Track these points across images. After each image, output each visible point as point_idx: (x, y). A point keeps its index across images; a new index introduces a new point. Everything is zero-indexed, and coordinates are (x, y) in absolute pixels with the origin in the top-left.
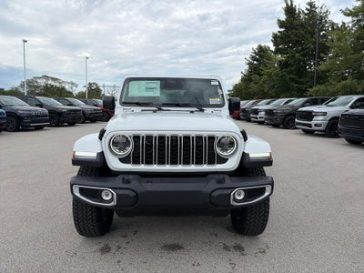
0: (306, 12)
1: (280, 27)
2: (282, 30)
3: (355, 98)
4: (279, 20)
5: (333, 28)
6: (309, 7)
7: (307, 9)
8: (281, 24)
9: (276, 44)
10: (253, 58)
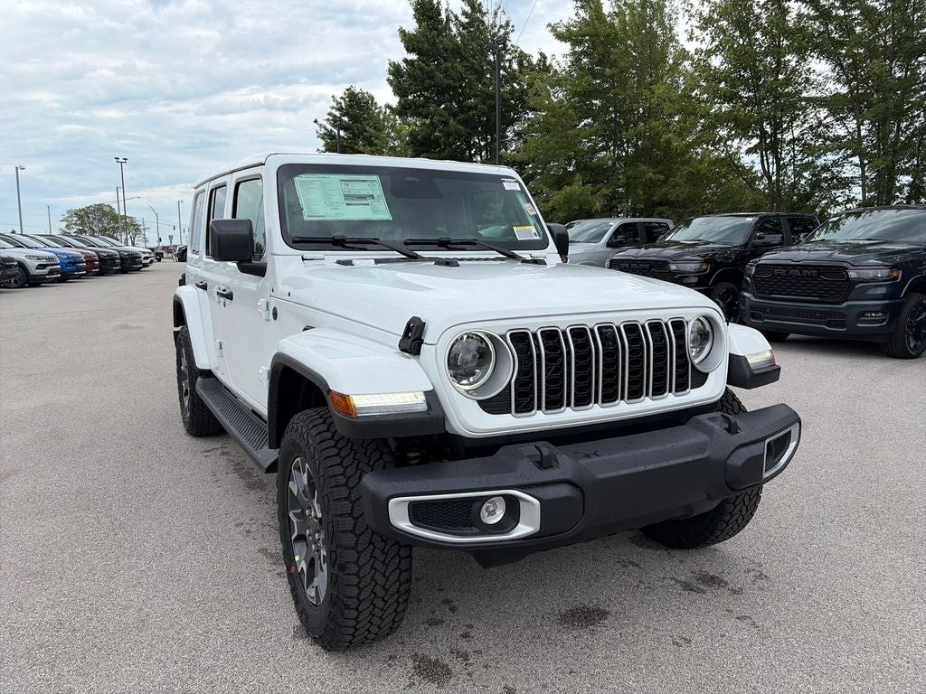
0: (464, 19)
1: (409, 50)
2: (413, 57)
3: (614, 224)
4: (402, 32)
5: (520, 64)
6: (468, 9)
7: (464, 13)
8: (410, 42)
9: (399, 90)
10: (336, 121)
